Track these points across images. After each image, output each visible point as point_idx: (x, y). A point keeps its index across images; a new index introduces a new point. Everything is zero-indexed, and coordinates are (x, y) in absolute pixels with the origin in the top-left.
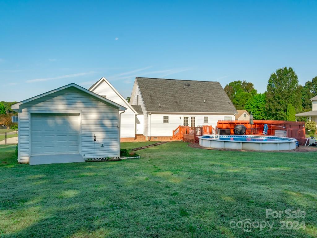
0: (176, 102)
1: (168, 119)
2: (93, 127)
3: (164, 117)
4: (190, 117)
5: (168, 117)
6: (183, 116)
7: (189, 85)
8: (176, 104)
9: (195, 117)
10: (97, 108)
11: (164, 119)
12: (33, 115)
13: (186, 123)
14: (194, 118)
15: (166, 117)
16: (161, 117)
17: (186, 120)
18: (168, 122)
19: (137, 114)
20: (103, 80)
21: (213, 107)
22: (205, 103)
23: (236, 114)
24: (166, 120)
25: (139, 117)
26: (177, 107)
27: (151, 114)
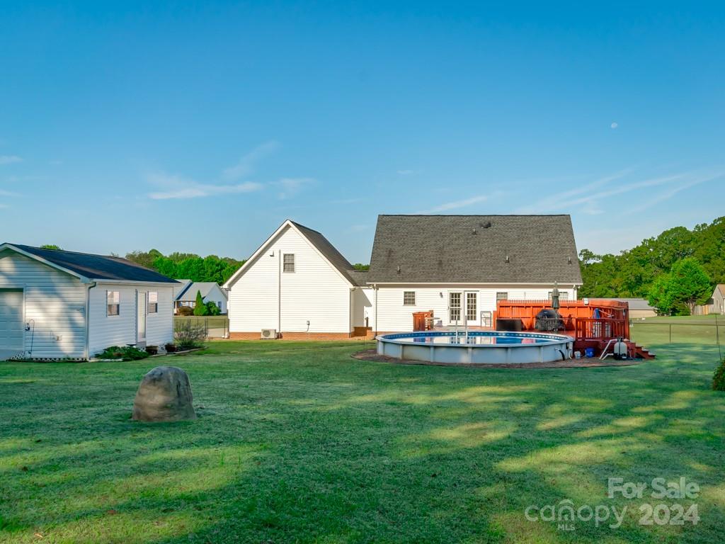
0: (440, 263)
1: (414, 296)
3: (405, 293)
4: (463, 292)
5: (414, 293)
6: (447, 292)
8: (437, 266)
9: (477, 293)
11: (405, 296)
13: (456, 306)
14: (475, 294)
15: (409, 293)
16: (399, 293)
17: (455, 299)
18: (414, 303)
19: (352, 287)
20: (288, 227)
21: (523, 270)
22: (508, 262)
23: (577, 286)
24: (409, 300)
25: (369, 293)
26: (437, 273)
27: (378, 287)
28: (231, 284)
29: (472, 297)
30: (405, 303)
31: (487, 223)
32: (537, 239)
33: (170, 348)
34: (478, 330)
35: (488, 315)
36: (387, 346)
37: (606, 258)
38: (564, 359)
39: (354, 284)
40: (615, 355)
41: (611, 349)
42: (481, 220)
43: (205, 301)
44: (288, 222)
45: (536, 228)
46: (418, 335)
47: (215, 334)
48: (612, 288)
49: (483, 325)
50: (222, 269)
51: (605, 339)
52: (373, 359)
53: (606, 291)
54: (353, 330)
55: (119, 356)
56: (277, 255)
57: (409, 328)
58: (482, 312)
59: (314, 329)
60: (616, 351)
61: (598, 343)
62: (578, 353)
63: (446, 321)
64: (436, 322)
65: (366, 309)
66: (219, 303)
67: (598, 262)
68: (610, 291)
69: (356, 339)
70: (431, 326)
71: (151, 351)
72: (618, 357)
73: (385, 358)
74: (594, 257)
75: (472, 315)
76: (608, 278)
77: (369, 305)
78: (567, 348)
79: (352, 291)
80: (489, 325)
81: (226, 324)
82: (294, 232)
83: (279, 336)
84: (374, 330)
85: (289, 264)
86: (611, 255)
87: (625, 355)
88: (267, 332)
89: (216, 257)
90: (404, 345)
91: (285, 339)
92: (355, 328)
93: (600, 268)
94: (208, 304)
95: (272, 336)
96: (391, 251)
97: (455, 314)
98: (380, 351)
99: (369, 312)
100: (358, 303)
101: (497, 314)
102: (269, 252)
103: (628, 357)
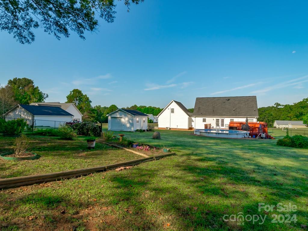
0: (213, 111)
1: (206, 120)
2: (126, 122)
4: (220, 119)
6: (215, 119)
7: (229, 100)
9: (224, 119)
10: (127, 117)
12: (112, 118)
13: (218, 123)
16: (201, 119)
17: (217, 121)
18: (205, 122)
19: (189, 117)
20: (172, 102)
21: (239, 113)
22: (234, 110)
23: (257, 118)
24: (204, 120)
25: (193, 118)
26: (213, 113)
27: (196, 117)
28: (159, 116)
29: (223, 121)
30: (203, 121)
31: (228, 99)
32: (244, 104)
33: (147, 130)
34: (224, 129)
35: (227, 125)
36: (196, 132)
37: (286, 106)
38: (245, 138)
39: (189, 116)
40: (261, 137)
41: (260, 136)
42: (226, 98)
43: (149, 119)
44: (173, 101)
45: (244, 100)
46: (206, 130)
47: (156, 128)
48: (289, 117)
49: (226, 128)
50: (153, 110)
51: (259, 133)
52: (193, 135)
53: (286, 118)
54: (189, 128)
55: (139, 131)
56: (170, 109)
57: (204, 128)
58: (225, 125)
59: (179, 127)
60: (262, 136)
61: (257, 134)
62: (250, 136)
63: (215, 127)
64: (212, 127)
65: (192, 122)
66: (153, 120)
67: (282, 107)
68: (288, 118)
69: (190, 130)
70: (210, 128)
71: (144, 131)
72: (262, 138)
73: (196, 135)
74: (281, 105)
75: (223, 125)
76: (287, 113)
77: (193, 122)
78: (247, 135)
79: (189, 118)
80: (227, 128)
81: (157, 125)
82: (174, 103)
83: (170, 129)
84: (194, 128)
85: (173, 111)
86: (288, 105)
87: (264, 137)
88: (167, 128)
89: (151, 107)
90: (200, 132)
91: (171, 129)
92: (190, 128)
93: (283, 109)
94: (150, 120)
95: (168, 129)
96: (199, 108)
97: (217, 125)
98: (195, 133)
99: (193, 124)
100: (190, 121)
101: (230, 125)
102: (168, 108)
103: (265, 138)
